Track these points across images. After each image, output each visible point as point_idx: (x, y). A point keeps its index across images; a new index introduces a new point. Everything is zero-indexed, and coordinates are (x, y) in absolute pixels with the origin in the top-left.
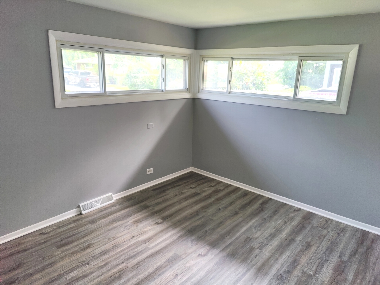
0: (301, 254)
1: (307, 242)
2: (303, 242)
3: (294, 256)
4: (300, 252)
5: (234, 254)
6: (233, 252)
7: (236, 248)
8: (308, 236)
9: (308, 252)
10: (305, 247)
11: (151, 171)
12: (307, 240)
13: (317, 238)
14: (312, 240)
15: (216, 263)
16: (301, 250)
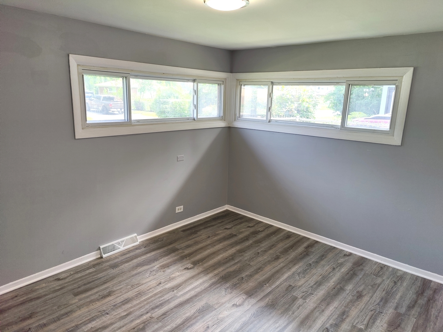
0: (351, 305)
1: (358, 291)
2: (353, 291)
3: (343, 307)
4: (349, 302)
5: (274, 304)
6: (272, 302)
7: (276, 298)
8: (360, 284)
9: (359, 303)
10: (355, 298)
11: (181, 209)
12: (358, 289)
13: (370, 287)
14: (364, 289)
15: (253, 314)
16: (351, 301)
